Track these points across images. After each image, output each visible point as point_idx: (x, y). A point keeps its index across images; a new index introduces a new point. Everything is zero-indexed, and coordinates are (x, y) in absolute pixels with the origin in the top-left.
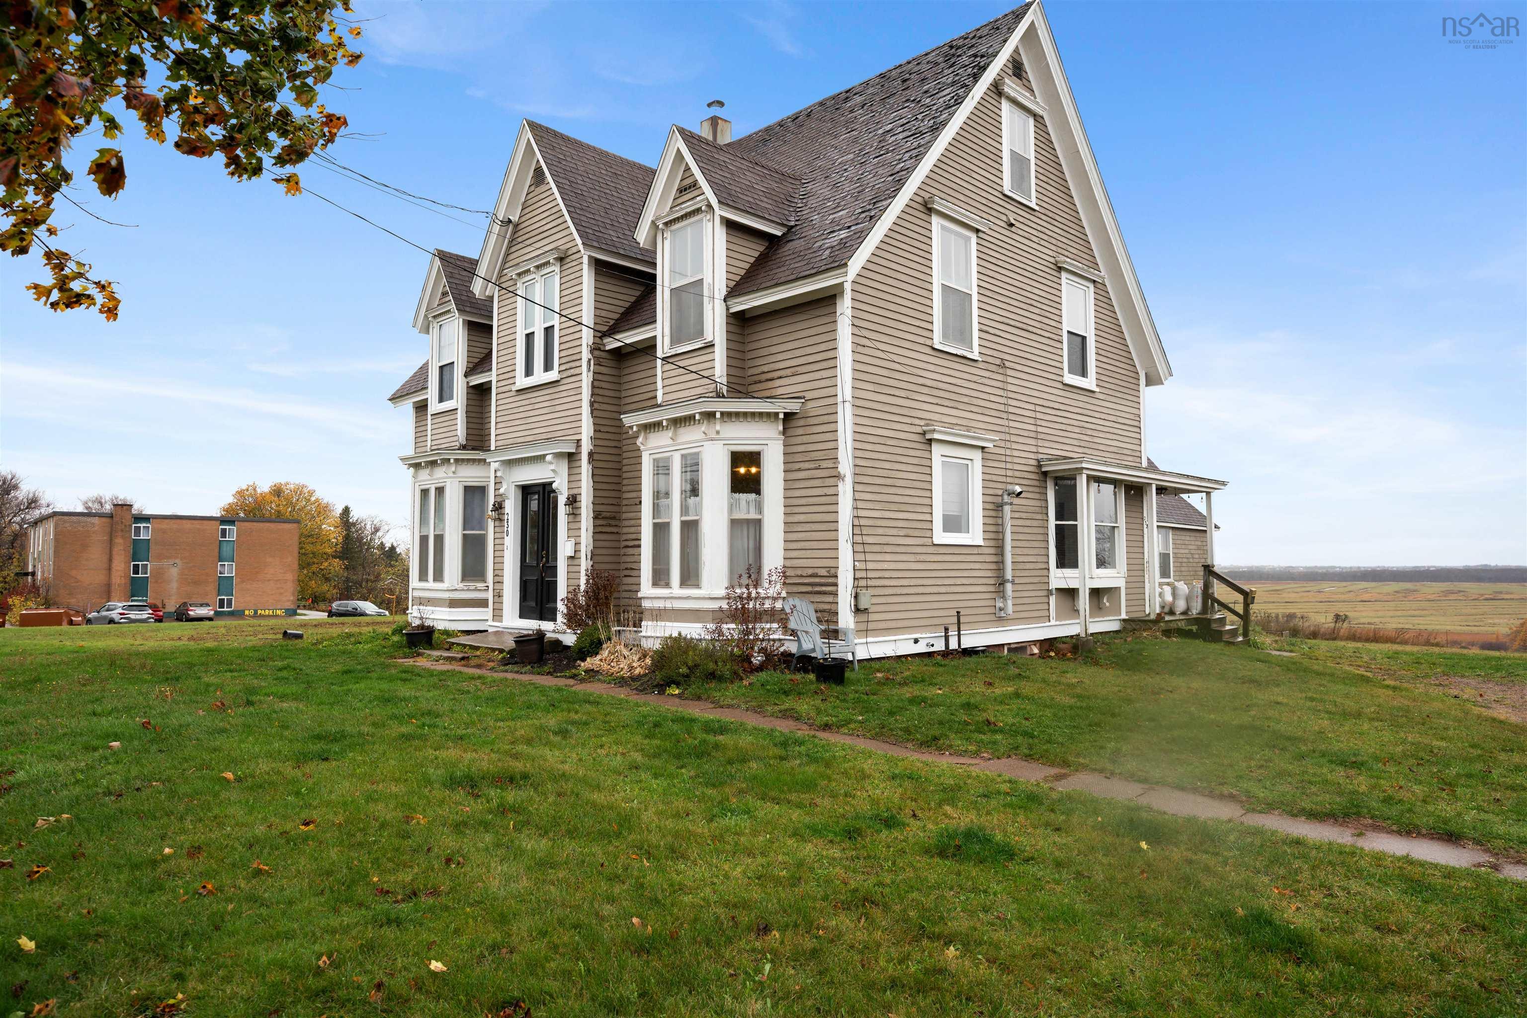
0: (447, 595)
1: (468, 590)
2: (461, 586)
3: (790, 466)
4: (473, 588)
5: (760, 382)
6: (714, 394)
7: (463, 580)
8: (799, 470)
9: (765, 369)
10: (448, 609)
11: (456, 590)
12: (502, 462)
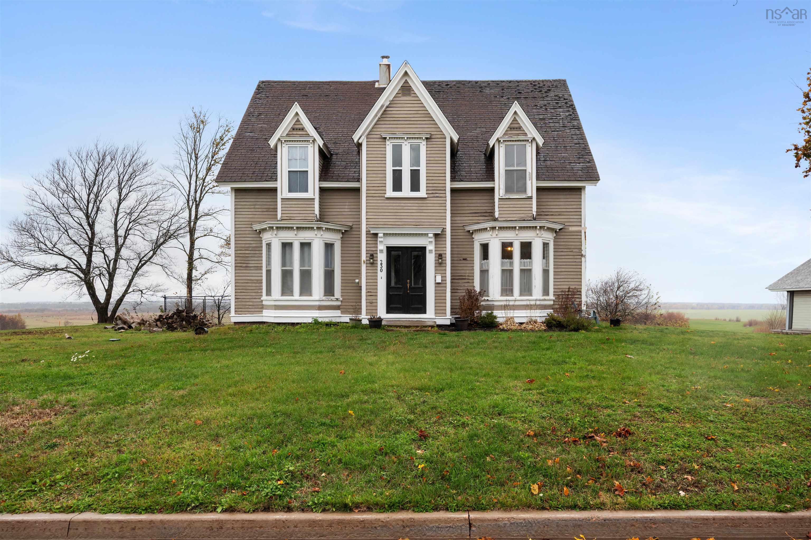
0: (317, 303)
1: (328, 300)
2: (324, 298)
3: (557, 250)
4: (330, 299)
5: (541, 215)
6: (532, 218)
7: (325, 296)
8: (562, 252)
9: (544, 210)
10: (318, 311)
11: (323, 300)
12: (384, 234)
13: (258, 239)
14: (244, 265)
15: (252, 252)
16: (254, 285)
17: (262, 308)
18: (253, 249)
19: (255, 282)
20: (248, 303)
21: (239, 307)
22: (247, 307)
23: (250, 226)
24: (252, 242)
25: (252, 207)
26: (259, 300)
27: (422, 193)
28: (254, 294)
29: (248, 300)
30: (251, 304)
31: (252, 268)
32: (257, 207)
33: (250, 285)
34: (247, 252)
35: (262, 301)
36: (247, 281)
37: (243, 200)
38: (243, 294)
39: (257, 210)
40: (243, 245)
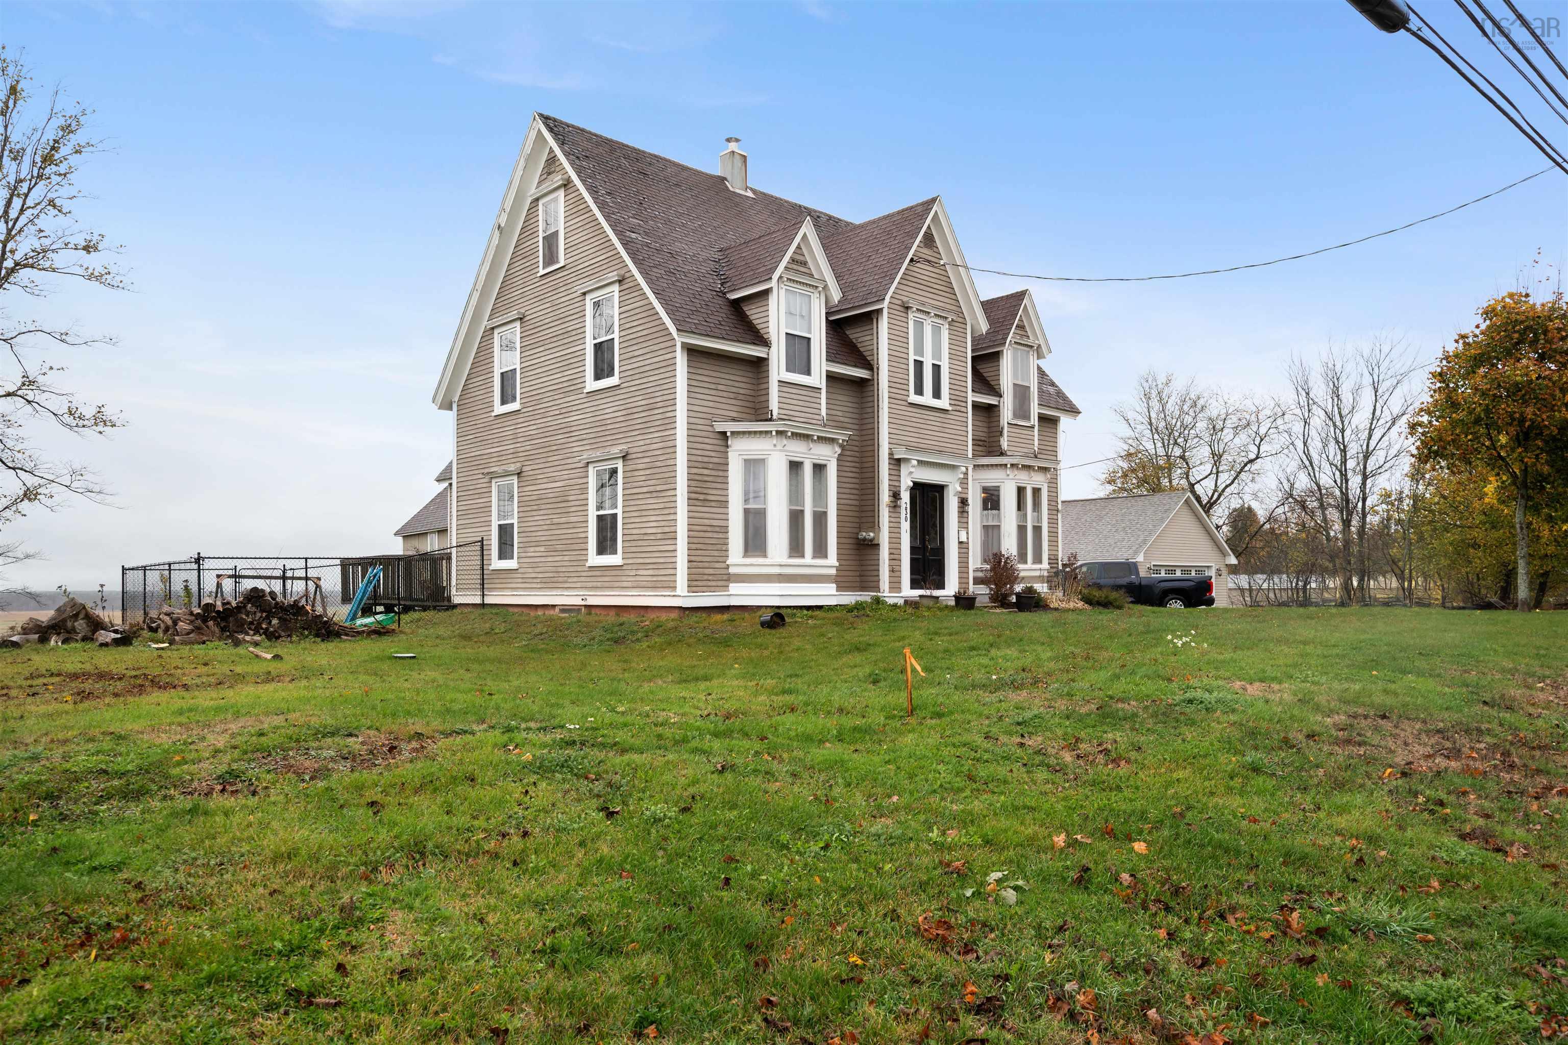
12: (918, 461)
13: (722, 449)
14: (702, 497)
15: (713, 473)
16: (715, 535)
17: (728, 580)
18: (716, 467)
19: (718, 529)
20: (707, 571)
21: (697, 577)
22: (706, 577)
23: (708, 422)
24: (713, 454)
25: (713, 386)
26: (723, 565)
27: (944, 403)
28: (716, 553)
29: (707, 565)
30: (711, 571)
31: (713, 504)
32: (720, 387)
33: (710, 535)
34: (706, 472)
35: (728, 567)
36: (705, 528)
37: (700, 371)
38: (699, 552)
39: (721, 394)
40: (700, 459)
